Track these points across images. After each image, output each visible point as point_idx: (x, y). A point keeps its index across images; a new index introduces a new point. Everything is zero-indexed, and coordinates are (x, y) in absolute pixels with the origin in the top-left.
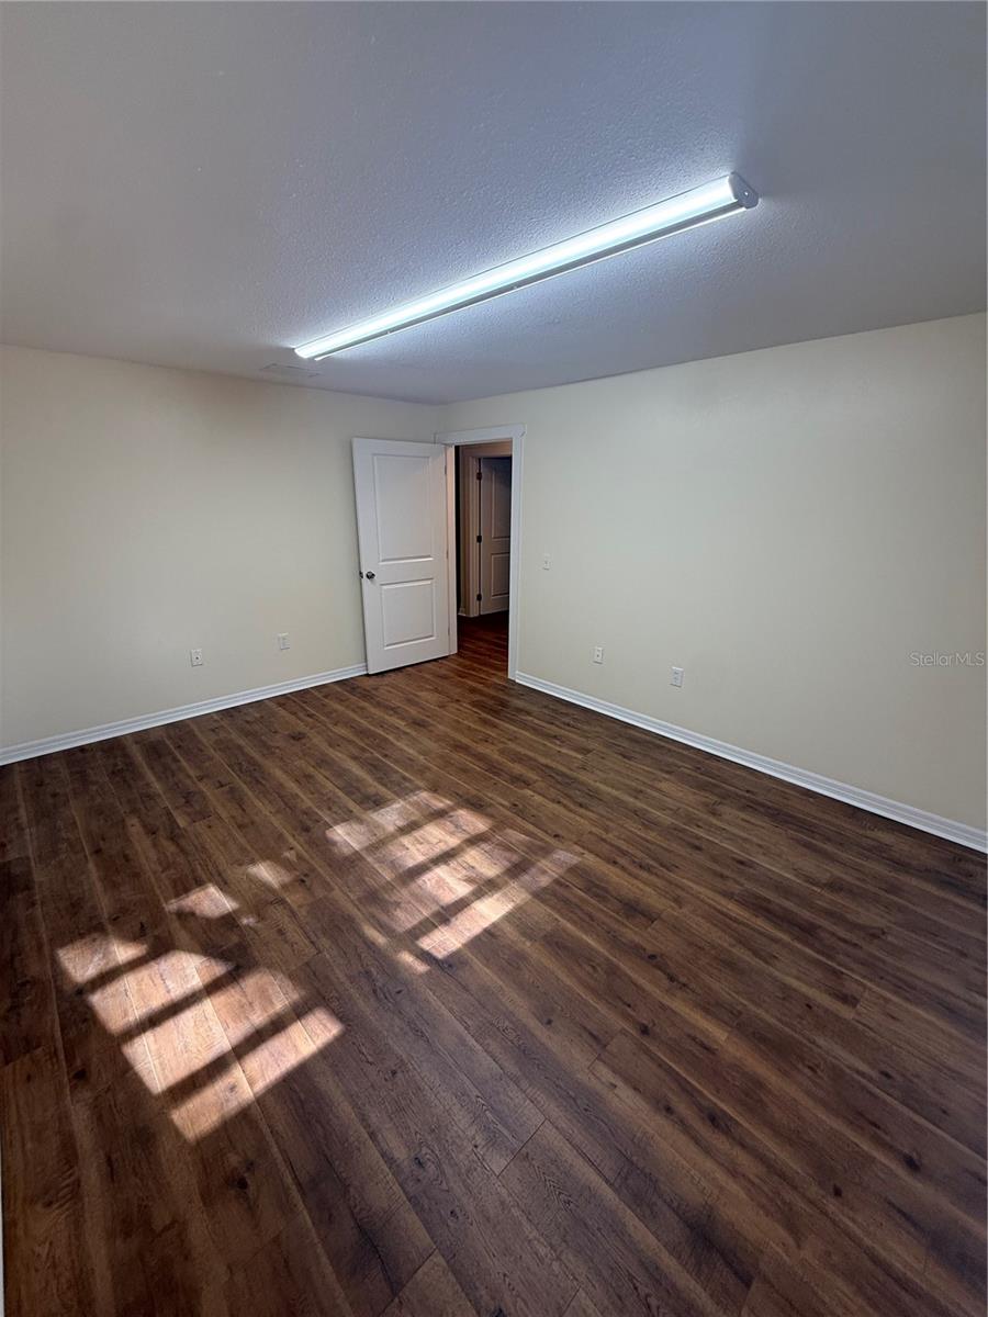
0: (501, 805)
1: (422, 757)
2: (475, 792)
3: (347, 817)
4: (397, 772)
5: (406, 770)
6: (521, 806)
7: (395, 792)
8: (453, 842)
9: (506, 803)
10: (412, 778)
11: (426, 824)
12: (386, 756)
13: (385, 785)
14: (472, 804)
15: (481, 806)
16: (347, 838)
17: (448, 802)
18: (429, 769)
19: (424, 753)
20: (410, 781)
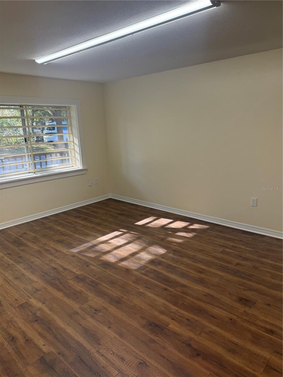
0: (93, 265)
1: (141, 290)
2: (106, 271)
3: (162, 256)
4: (152, 278)
5: (147, 280)
6: (85, 266)
7: (147, 267)
8: (116, 251)
9: (92, 267)
10: (142, 275)
11: (128, 256)
12: (166, 289)
13: (154, 270)
14: (108, 264)
15: (104, 264)
16: (157, 250)
17: (119, 264)
18: (134, 282)
19: (140, 294)
20: (142, 274)
